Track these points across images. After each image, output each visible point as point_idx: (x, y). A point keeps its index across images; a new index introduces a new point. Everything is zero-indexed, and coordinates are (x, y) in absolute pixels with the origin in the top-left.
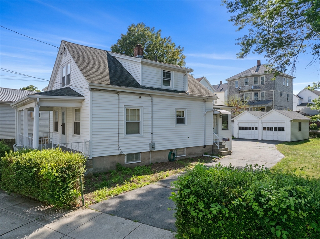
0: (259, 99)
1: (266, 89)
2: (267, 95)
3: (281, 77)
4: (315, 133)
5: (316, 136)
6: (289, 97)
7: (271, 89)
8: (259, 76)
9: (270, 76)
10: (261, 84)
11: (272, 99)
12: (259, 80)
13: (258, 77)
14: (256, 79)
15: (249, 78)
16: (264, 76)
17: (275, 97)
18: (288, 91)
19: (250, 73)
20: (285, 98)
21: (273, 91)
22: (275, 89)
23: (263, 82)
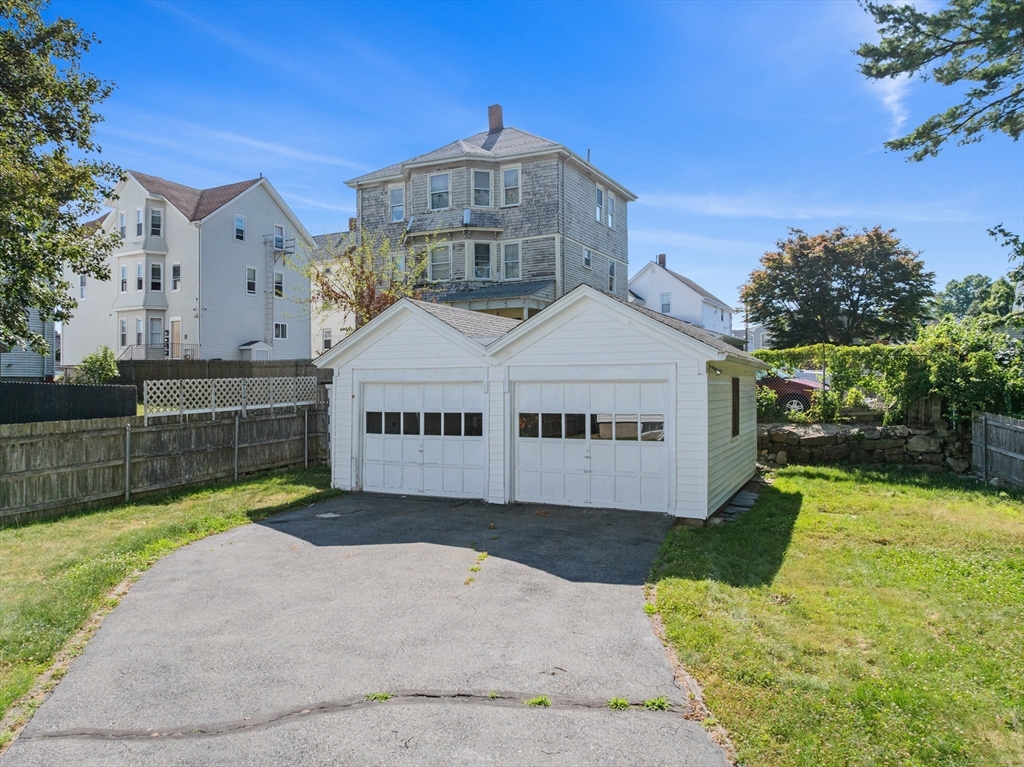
0: (496, 274)
1: (527, 226)
2: (529, 255)
3: (589, 183)
4: (776, 439)
5: (782, 455)
6: (615, 277)
7: (548, 226)
8: (496, 165)
9: (545, 168)
10: (503, 205)
11: (553, 274)
12: (498, 183)
13: (492, 173)
14: (481, 178)
15: (450, 172)
16: (518, 166)
17: (563, 266)
18: (614, 251)
19: (456, 151)
20: (602, 279)
21: (558, 237)
22: (563, 230)
23: (511, 193)
